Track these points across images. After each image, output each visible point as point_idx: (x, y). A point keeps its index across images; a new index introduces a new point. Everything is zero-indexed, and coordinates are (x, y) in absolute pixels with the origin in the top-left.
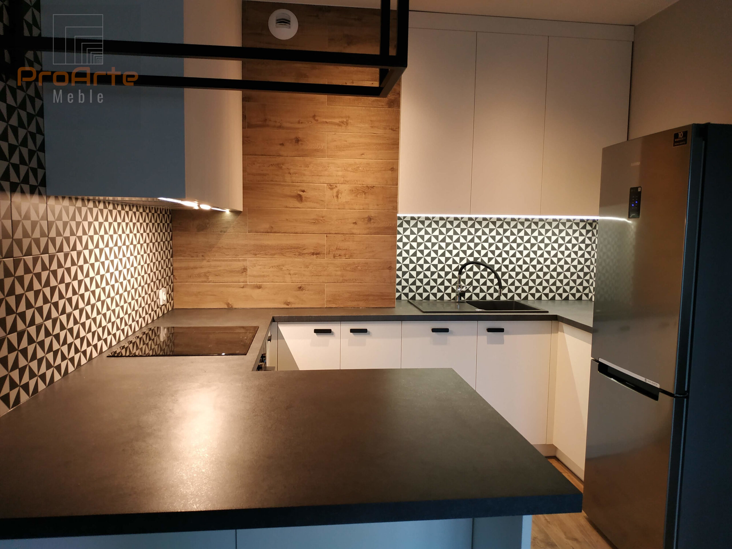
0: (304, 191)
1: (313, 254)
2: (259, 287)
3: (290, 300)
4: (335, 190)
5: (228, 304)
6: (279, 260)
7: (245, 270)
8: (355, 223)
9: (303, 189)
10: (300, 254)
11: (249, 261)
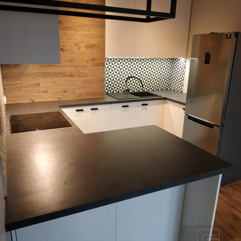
0: (64, 47)
1: (70, 76)
2: (46, 92)
3: (60, 97)
4: (78, 46)
5: (32, 100)
6: (55, 79)
7: (39, 84)
8: (87, 61)
9: (64, 45)
10: (64, 76)
11: (40, 80)
